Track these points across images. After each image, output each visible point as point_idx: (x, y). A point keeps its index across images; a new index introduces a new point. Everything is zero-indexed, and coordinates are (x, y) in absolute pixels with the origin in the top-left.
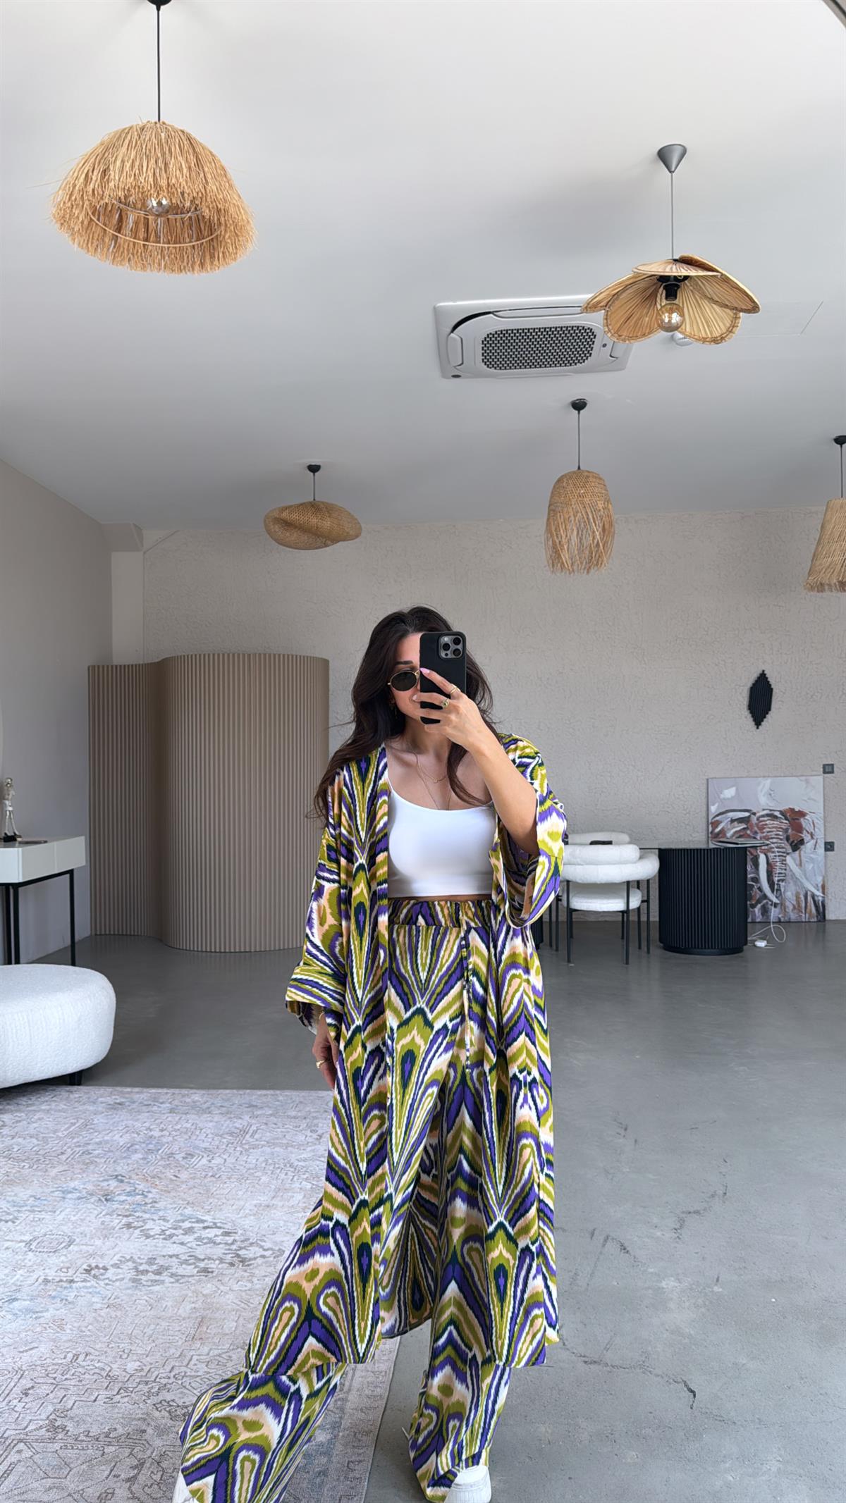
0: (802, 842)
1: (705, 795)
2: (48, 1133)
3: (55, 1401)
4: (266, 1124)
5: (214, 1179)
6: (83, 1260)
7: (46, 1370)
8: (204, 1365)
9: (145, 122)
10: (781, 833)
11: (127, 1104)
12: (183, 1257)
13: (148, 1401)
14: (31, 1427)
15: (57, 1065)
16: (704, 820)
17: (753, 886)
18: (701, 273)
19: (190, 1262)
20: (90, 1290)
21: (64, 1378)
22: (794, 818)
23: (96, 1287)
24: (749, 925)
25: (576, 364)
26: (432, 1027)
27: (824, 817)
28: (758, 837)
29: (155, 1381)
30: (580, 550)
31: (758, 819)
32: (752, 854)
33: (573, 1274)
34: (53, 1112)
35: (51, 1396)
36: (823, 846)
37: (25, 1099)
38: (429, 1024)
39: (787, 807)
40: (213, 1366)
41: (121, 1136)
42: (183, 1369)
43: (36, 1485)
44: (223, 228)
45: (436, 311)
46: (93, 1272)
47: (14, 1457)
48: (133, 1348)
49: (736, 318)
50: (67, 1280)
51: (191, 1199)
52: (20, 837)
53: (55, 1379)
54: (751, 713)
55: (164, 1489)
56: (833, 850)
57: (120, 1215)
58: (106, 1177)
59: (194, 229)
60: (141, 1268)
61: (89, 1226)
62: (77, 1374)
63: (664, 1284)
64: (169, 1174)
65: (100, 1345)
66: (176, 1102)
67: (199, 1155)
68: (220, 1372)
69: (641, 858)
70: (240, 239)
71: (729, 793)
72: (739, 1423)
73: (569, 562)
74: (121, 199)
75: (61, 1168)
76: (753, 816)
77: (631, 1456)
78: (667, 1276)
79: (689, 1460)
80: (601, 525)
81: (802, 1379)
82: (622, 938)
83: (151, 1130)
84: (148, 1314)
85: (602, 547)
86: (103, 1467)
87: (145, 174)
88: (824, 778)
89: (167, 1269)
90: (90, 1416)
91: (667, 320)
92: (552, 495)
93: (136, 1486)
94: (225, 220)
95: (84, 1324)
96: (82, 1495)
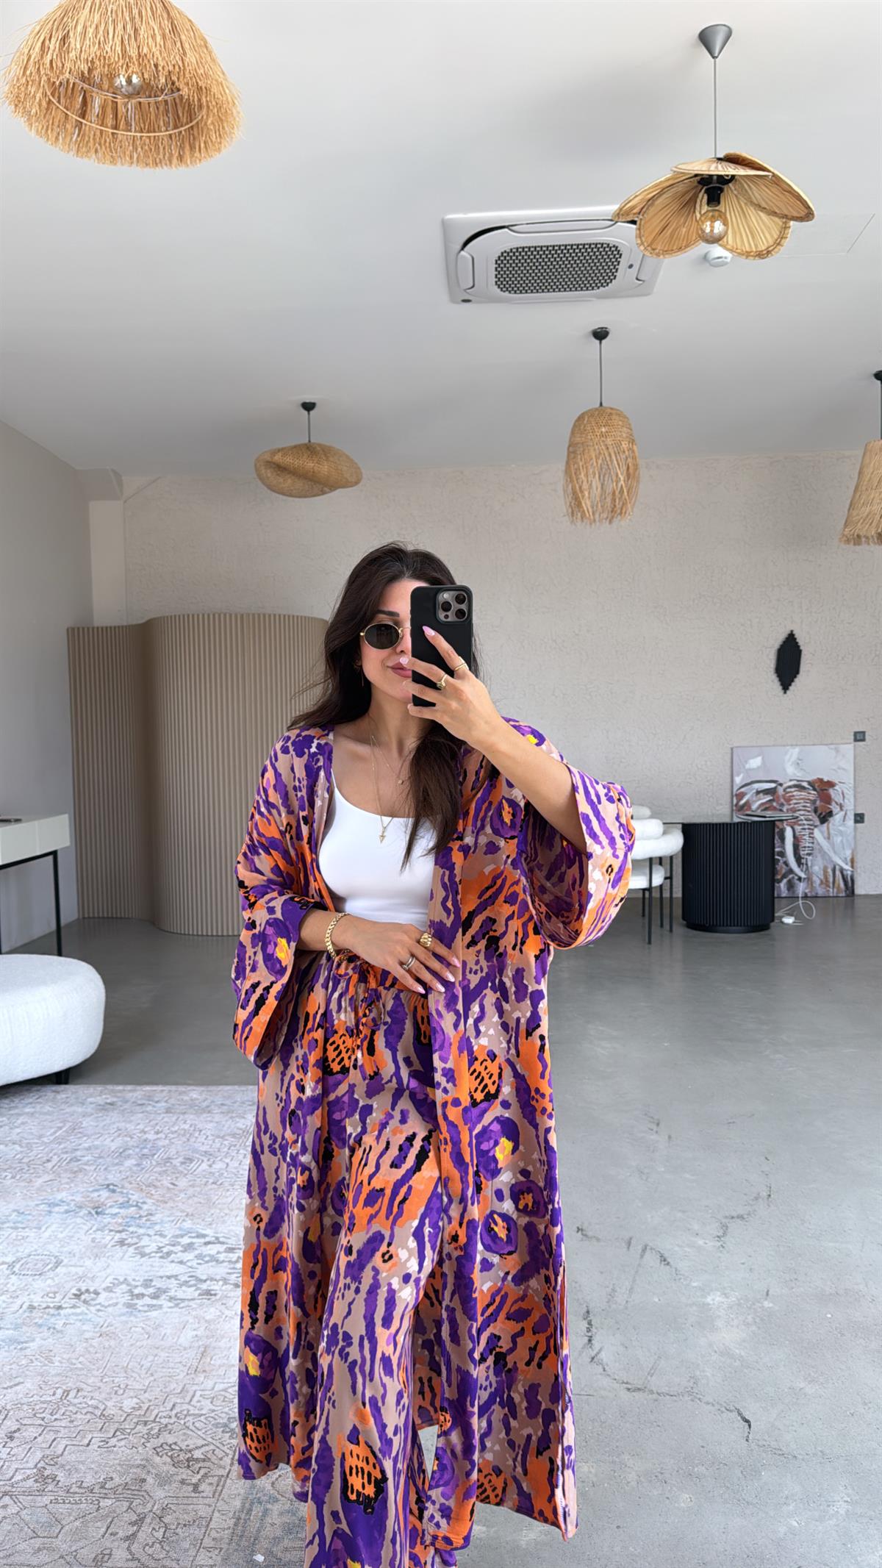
0: (830, 814)
1: (729, 764)
2: (33, 1139)
3: (44, 1445)
5: (216, 1186)
6: (72, 1284)
7: (33, 1410)
8: (208, 1402)
10: (808, 805)
11: (120, 1103)
12: (183, 1278)
13: (148, 1445)
14: (18, 1477)
15: (43, 1063)
16: (728, 792)
17: (779, 860)
18: (748, 173)
19: (191, 1283)
20: (80, 1317)
21: (53, 1418)
22: (823, 788)
23: (86, 1314)
24: (776, 900)
25: (598, 288)
27: (855, 787)
28: (785, 809)
29: (154, 1421)
30: (603, 498)
31: (784, 790)
32: (779, 828)
33: (609, 1290)
34: (37, 1115)
35: (40, 1439)
36: (852, 817)
37: (7, 1101)
39: (815, 778)
40: (219, 1403)
41: (112, 1141)
42: (185, 1407)
43: (22, 1546)
44: (204, 111)
45: (446, 226)
46: (83, 1297)
48: (130, 1383)
49: (786, 227)
50: (54, 1307)
51: (190, 1210)
53: (43, 1419)
54: (778, 676)
55: (167, 1548)
56: (863, 822)
57: (111, 1231)
58: (97, 1187)
59: (170, 115)
60: (136, 1291)
61: (78, 1244)
62: (67, 1413)
63: (709, 1300)
64: (166, 1183)
65: (92, 1380)
66: (172, 1101)
67: (198, 1159)
68: (226, 1410)
69: (665, 833)
70: (225, 125)
71: (755, 763)
72: (801, 1457)
73: (590, 510)
74: (83, 73)
75: (46, 1177)
76: (779, 787)
77: (684, 1499)
78: (712, 1290)
79: (748, 1503)
80: (625, 468)
81: (866, 1404)
82: (644, 915)
83: (145, 1133)
84: (145, 1343)
85: (626, 493)
86: (99, 1524)
87: (111, 42)
88: (855, 746)
89: (165, 1292)
90: (83, 1463)
91: (708, 230)
92: (573, 433)
93: (135, 1545)
94: (207, 102)
95: (74, 1356)
96: (75, 1557)
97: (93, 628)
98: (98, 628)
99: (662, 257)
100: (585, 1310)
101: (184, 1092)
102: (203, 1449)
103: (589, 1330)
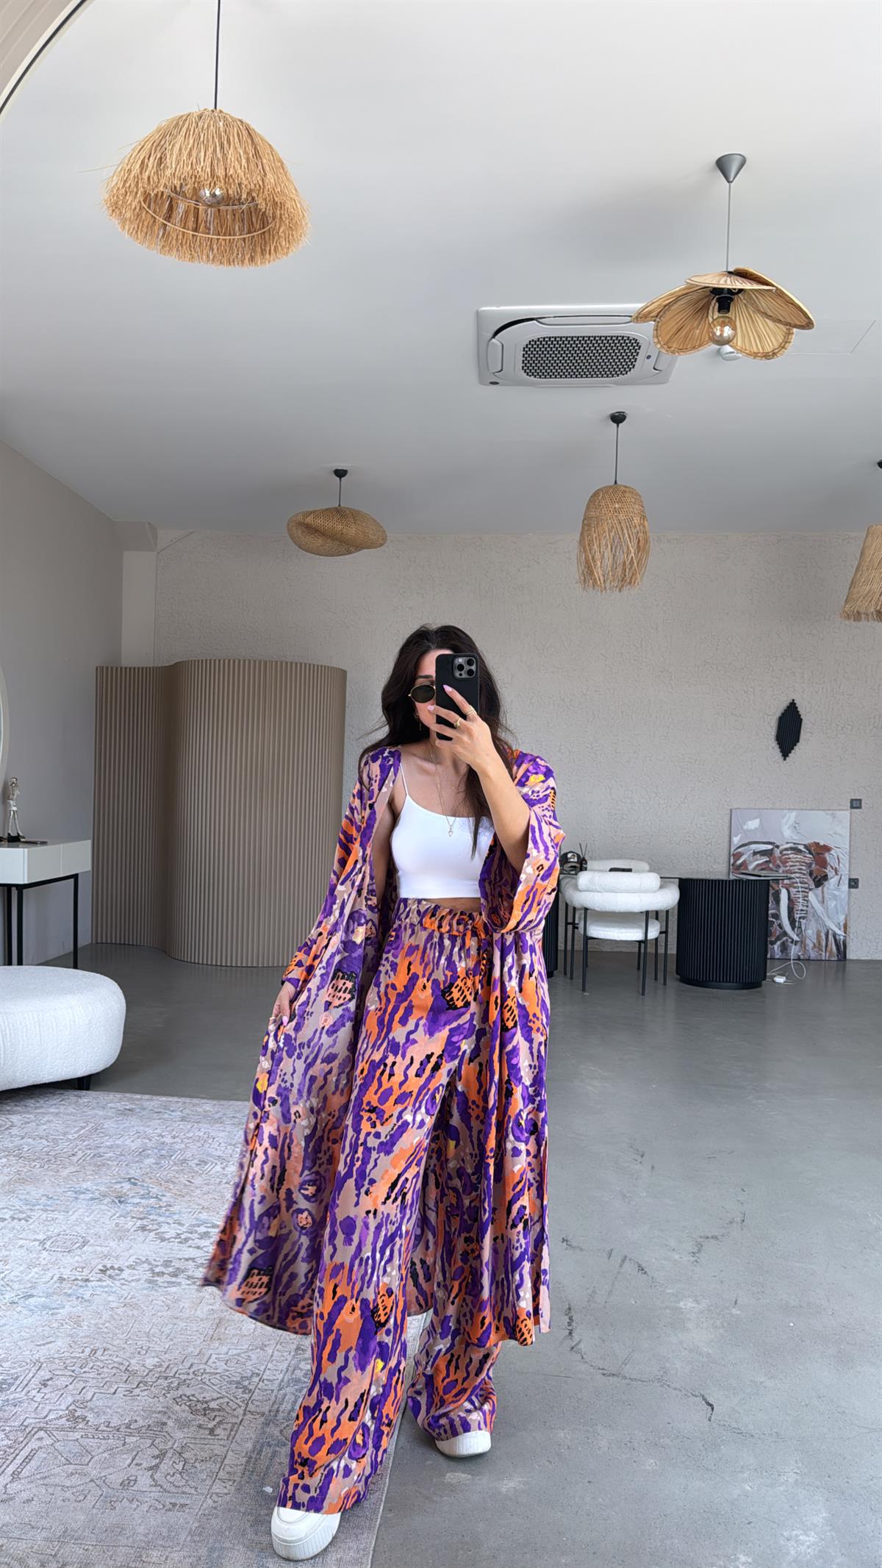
0: (825, 878)
1: (727, 825)
2: (58, 1135)
3: (75, 1392)
6: (98, 1261)
7: (64, 1363)
8: (223, 1363)
9: (202, 109)
10: (804, 868)
11: (138, 1110)
13: (168, 1395)
14: (51, 1416)
15: (67, 1068)
16: (726, 852)
17: (774, 922)
18: (756, 287)
20: (106, 1289)
21: (82, 1371)
22: (819, 852)
23: (111, 1287)
24: (768, 961)
25: (618, 375)
27: (850, 852)
28: (781, 871)
29: (174, 1377)
30: (614, 568)
31: (781, 852)
32: (773, 889)
33: (589, 1291)
34: (62, 1115)
35: (70, 1387)
36: (847, 882)
37: (33, 1101)
39: (812, 841)
40: (233, 1364)
41: (133, 1141)
42: (202, 1366)
43: (57, 1470)
44: (277, 221)
45: (478, 315)
46: (108, 1272)
47: (34, 1444)
48: (151, 1345)
49: (789, 334)
50: (82, 1279)
51: (206, 1204)
53: (73, 1371)
54: (779, 743)
55: (187, 1478)
56: (857, 887)
57: (133, 1217)
58: (119, 1180)
59: (246, 222)
60: (157, 1270)
61: (102, 1227)
62: (95, 1367)
63: (681, 1304)
64: (183, 1179)
65: (118, 1342)
66: (187, 1111)
67: (212, 1162)
68: (240, 1370)
69: (661, 887)
70: (294, 233)
71: (753, 824)
72: (757, 1436)
73: (602, 579)
74: (175, 187)
75: (73, 1169)
76: (776, 849)
77: (650, 1464)
78: (685, 1297)
79: (707, 1469)
80: (636, 542)
81: (820, 1398)
82: (639, 969)
83: (163, 1137)
84: (165, 1314)
85: (636, 564)
86: (124, 1456)
87: (202, 164)
88: (851, 813)
90: (110, 1407)
91: (718, 333)
92: (588, 508)
93: (158, 1474)
94: (281, 214)
95: (100, 1321)
96: (104, 1482)
97: (121, 668)
98: (126, 668)
99: (676, 354)
100: (569, 1306)
101: (198, 1104)
102: (218, 1401)
103: (570, 1324)
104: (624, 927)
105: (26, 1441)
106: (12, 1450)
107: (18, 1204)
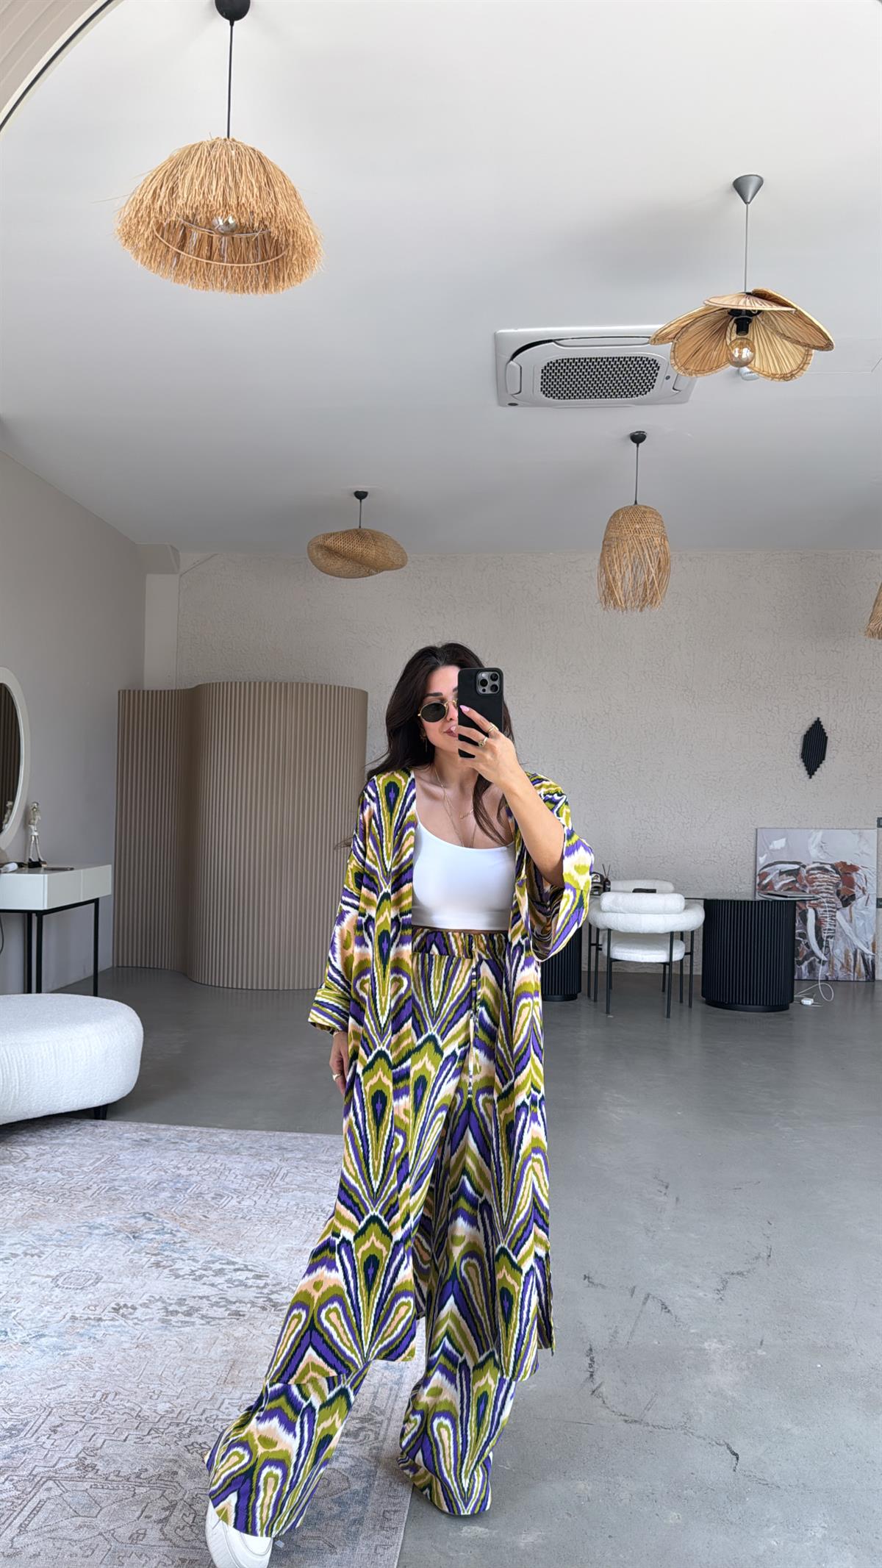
0: (853, 897)
1: (753, 844)
2: (73, 1168)
3: (85, 1439)
4: (297, 1167)
5: (245, 1221)
6: (111, 1298)
7: (75, 1409)
8: (236, 1409)
9: (214, 138)
10: (831, 888)
11: (154, 1140)
12: (214, 1300)
13: (180, 1443)
14: (61, 1465)
15: (83, 1097)
16: (752, 872)
17: (800, 942)
18: (775, 308)
19: (221, 1304)
20: (119, 1329)
21: (93, 1417)
22: (846, 872)
23: (124, 1327)
24: (796, 982)
25: (637, 396)
26: (441, 1054)
27: (877, 872)
28: (808, 891)
29: (186, 1423)
30: (635, 588)
31: (808, 872)
32: (800, 908)
33: (611, 1331)
34: (77, 1146)
35: (81, 1434)
36: (875, 902)
37: (48, 1132)
38: (439, 1051)
39: (839, 861)
41: (148, 1174)
42: (215, 1412)
43: (66, 1522)
44: (290, 249)
45: (497, 339)
46: (121, 1311)
47: (42, 1495)
48: (163, 1390)
49: (808, 355)
50: (94, 1318)
51: (221, 1240)
52: (45, 863)
53: (83, 1417)
54: (804, 761)
55: (197, 1532)
57: (147, 1253)
58: (134, 1215)
59: (259, 249)
60: (171, 1308)
61: (116, 1263)
62: (106, 1413)
63: (706, 1345)
64: (198, 1214)
65: (129, 1385)
66: (204, 1141)
67: (228, 1196)
69: (686, 908)
70: (307, 261)
71: (779, 844)
72: (784, 1487)
73: (622, 599)
74: (188, 217)
75: (87, 1203)
76: (802, 869)
77: (673, 1517)
78: (710, 1337)
79: (731, 1523)
80: (656, 562)
81: (848, 1446)
82: (664, 991)
83: (179, 1168)
84: (178, 1355)
85: (656, 585)
86: (134, 1508)
87: (214, 193)
88: (878, 832)
89: (197, 1311)
90: (120, 1455)
91: (737, 355)
92: (608, 528)
93: (168, 1527)
94: (293, 242)
95: (113, 1363)
96: (113, 1535)
97: (143, 692)
98: (148, 692)
99: (694, 376)
100: (588, 1348)
101: (215, 1134)
103: (591, 1366)
104: (649, 949)
105: (34, 1491)
106: (20, 1501)
107: (30, 1239)
